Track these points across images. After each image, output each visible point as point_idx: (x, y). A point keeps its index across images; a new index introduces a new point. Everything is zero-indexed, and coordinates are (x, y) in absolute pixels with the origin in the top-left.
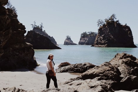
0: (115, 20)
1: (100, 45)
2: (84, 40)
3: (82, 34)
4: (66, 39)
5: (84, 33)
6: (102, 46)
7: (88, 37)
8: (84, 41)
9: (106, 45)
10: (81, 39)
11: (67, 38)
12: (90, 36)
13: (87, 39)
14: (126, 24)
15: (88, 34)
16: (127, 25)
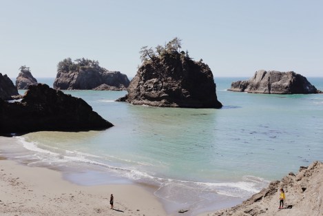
0: (179, 50)
1: (144, 99)
2: (69, 77)
3: (61, 64)
4: (20, 75)
5: (65, 61)
6: (152, 103)
7: (78, 71)
8: (68, 80)
9: (163, 101)
10: (59, 75)
11: (22, 71)
12: (84, 69)
13: (76, 77)
14: (202, 60)
15: (76, 63)
16: (202, 62)
